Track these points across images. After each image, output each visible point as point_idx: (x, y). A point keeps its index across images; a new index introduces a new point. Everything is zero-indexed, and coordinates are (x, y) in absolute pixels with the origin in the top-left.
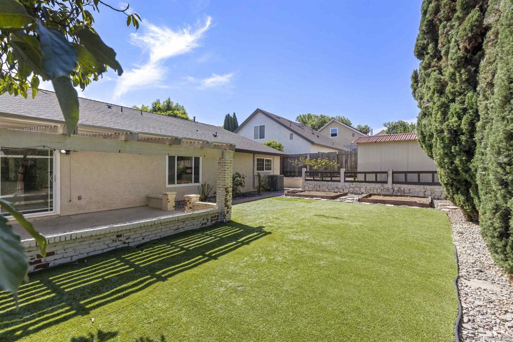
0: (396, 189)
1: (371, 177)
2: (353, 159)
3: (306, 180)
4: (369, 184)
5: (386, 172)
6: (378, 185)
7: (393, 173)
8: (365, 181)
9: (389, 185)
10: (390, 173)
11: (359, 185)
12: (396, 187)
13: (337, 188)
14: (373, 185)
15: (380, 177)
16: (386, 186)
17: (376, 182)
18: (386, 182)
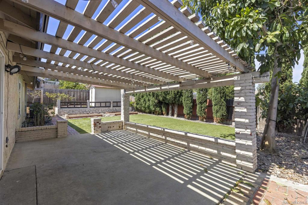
0: (114, 109)
1: (103, 105)
2: (78, 94)
3: (61, 108)
4: (103, 108)
5: (110, 102)
6: (107, 108)
7: (113, 102)
8: (101, 107)
9: (111, 108)
10: (112, 102)
11: (98, 108)
12: (114, 108)
13: (85, 111)
14: (105, 108)
15: (108, 104)
16: (110, 108)
17: (106, 107)
18: (110, 107)
